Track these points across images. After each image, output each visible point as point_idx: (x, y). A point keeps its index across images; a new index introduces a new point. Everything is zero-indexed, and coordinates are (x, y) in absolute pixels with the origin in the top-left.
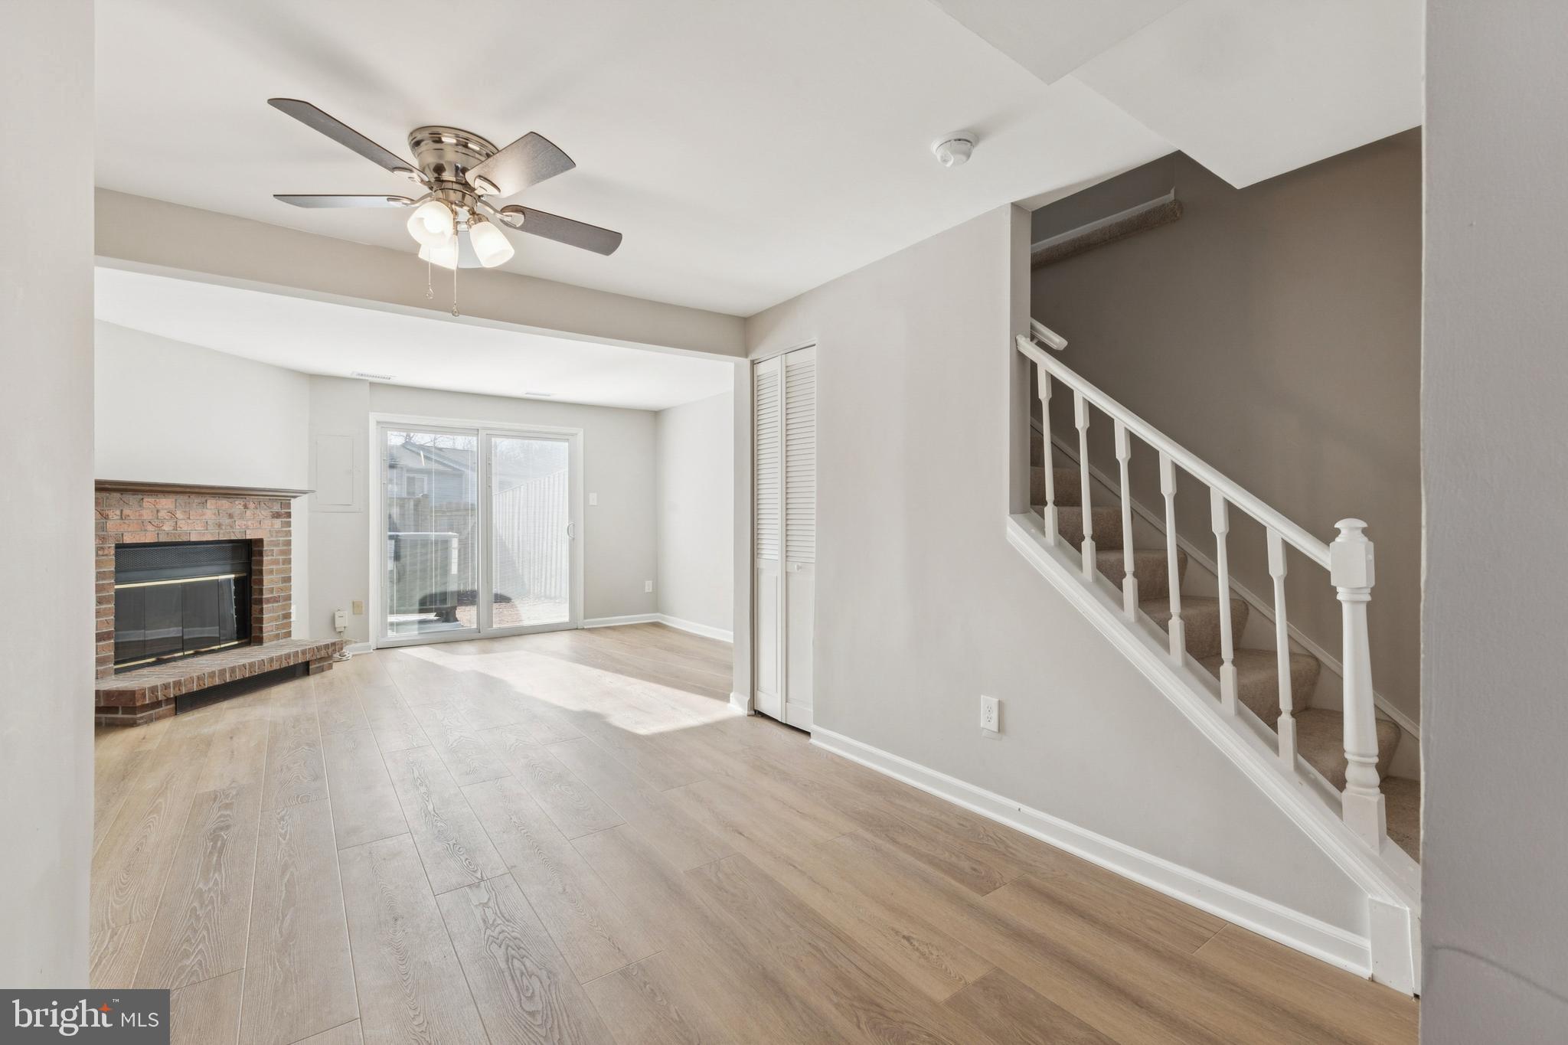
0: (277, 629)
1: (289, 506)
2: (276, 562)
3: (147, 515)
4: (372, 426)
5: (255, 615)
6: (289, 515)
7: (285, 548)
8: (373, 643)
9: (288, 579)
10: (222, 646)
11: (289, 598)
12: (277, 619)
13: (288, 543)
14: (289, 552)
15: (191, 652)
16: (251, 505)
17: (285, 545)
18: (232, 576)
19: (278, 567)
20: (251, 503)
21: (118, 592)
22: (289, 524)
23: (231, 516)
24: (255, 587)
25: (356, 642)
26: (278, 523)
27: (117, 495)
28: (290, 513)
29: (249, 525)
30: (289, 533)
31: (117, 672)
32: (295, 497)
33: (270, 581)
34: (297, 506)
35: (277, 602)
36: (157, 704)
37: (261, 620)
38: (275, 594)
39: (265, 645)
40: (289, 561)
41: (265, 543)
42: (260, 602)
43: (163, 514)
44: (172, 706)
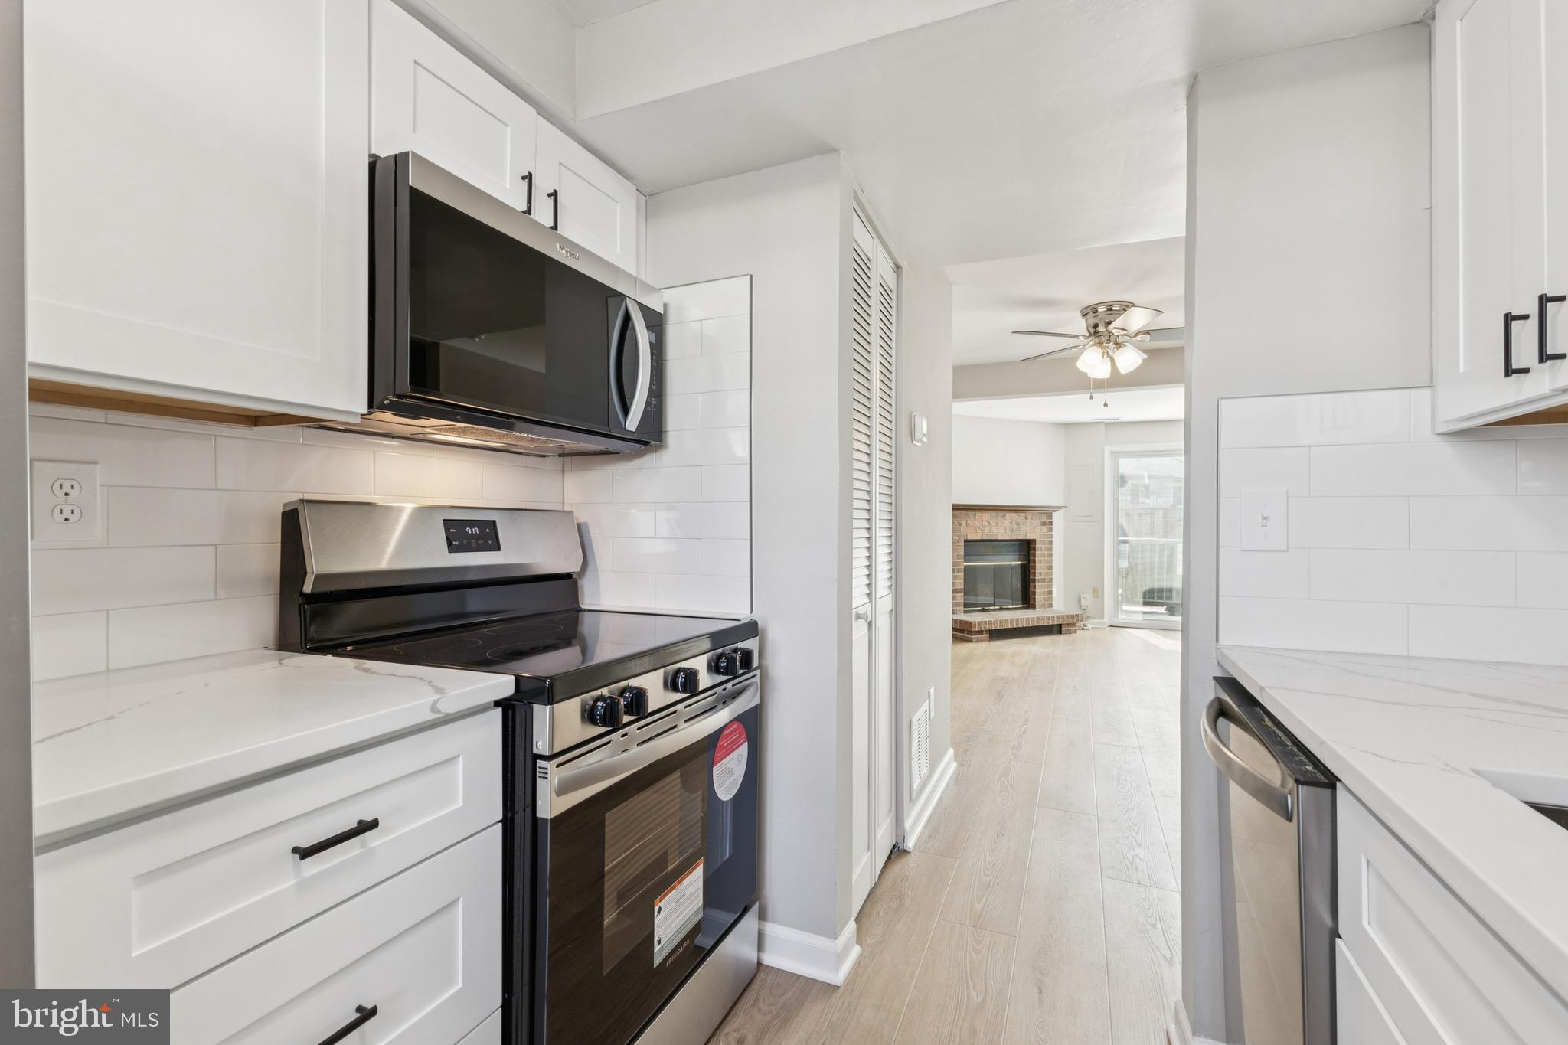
0: (1045, 600)
1: (1051, 517)
2: (1044, 555)
3: (978, 524)
4: (1107, 454)
5: (1031, 590)
6: (1051, 523)
7: (1049, 546)
8: (1107, 621)
9: (1050, 568)
10: (1014, 606)
11: (1051, 580)
12: (1044, 594)
13: (1051, 543)
14: (1051, 549)
15: (998, 607)
16: (1030, 517)
17: (1048, 544)
18: (1019, 563)
19: (1045, 559)
20: (1030, 515)
21: (966, 567)
22: (1051, 530)
23: (1018, 524)
24: (1031, 571)
25: (1095, 618)
26: (1044, 528)
27: (965, 512)
28: (1052, 521)
29: (1028, 530)
30: (1051, 536)
31: (965, 612)
32: (1054, 511)
33: (1040, 568)
34: (1057, 517)
35: (1044, 582)
36: (981, 632)
37: (1034, 593)
38: (1043, 577)
39: (1037, 610)
40: (1051, 555)
41: (1037, 542)
42: (1034, 581)
43: (985, 522)
44: (988, 635)
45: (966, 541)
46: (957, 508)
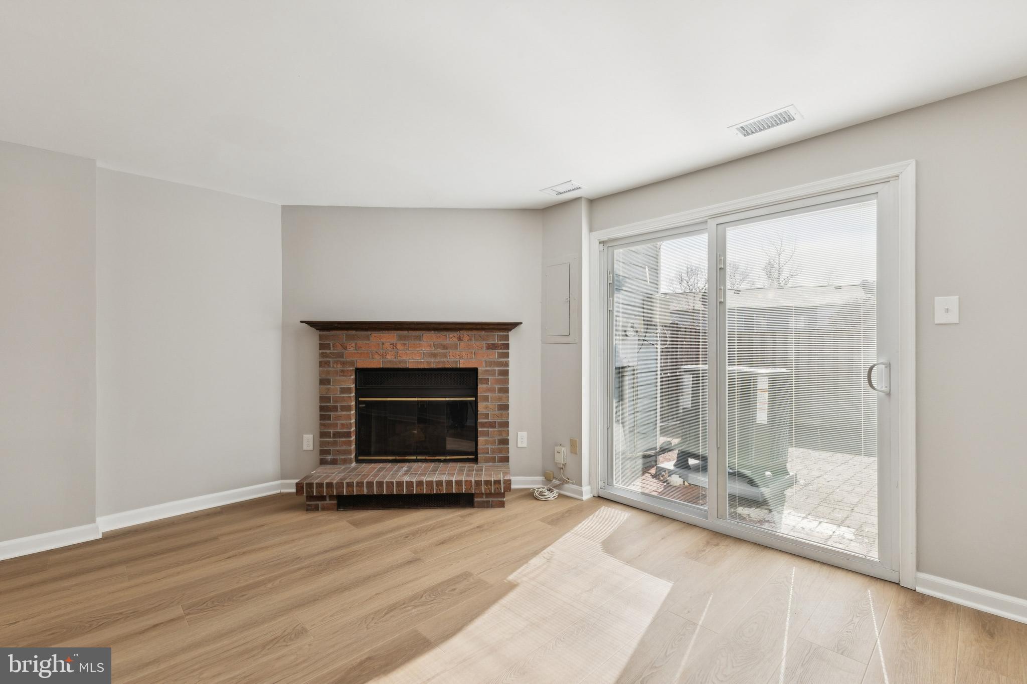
0: (494, 452)
1: (507, 338)
2: (492, 390)
3: (375, 347)
6: (507, 346)
7: (500, 377)
8: (587, 493)
9: (505, 407)
10: (448, 458)
11: (506, 424)
12: (493, 443)
13: (506, 373)
14: (505, 382)
15: (423, 458)
16: (466, 338)
17: (500, 375)
19: (494, 395)
20: (466, 336)
21: (357, 404)
22: (507, 355)
23: (445, 347)
26: (494, 355)
27: (353, 332)
28: (508, 344)
29: (464, 356)
30: (506, 364)
32: (512, 329)
33: (484, 408)
35: (493, 427)
36: (322, 498)
38: (490, 420)
39: (478, 465)
40: (506, 390)
41: (479, 371)
43: (387, 345)
44: (335, 502)
45: (360, 372)
46: (323, 327)
